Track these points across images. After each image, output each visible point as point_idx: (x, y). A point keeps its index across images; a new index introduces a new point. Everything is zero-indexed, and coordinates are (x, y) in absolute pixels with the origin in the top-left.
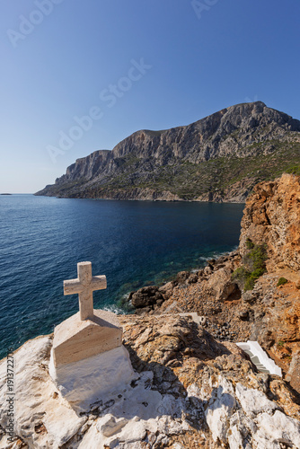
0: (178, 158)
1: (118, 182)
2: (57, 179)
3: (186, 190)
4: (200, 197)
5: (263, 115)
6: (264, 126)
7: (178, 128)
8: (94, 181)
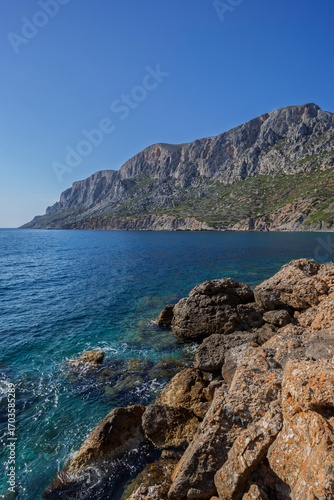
0: (205, 177)
1: (126, 209)
2: (49, 208)
3: (218, 217)
4: (237, 225)
5: (318, 121)
6: (320, 134)
7: (205, 140)
8: (95, 208)
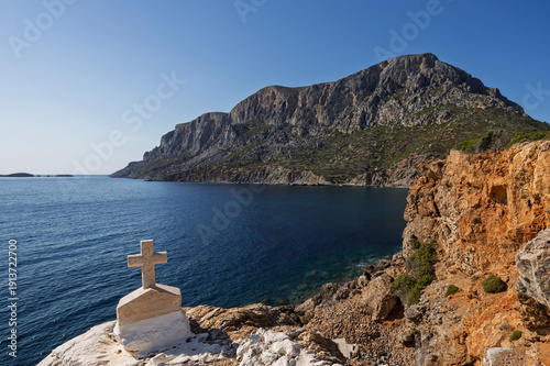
0: (323, 125)
1: (238, 158)
2: (147, 154)
3: (336, 170)
4: (355, 180)
5: (435, 72)
6: (437, 86)
7: (323, 85)
8: (203, 156)
